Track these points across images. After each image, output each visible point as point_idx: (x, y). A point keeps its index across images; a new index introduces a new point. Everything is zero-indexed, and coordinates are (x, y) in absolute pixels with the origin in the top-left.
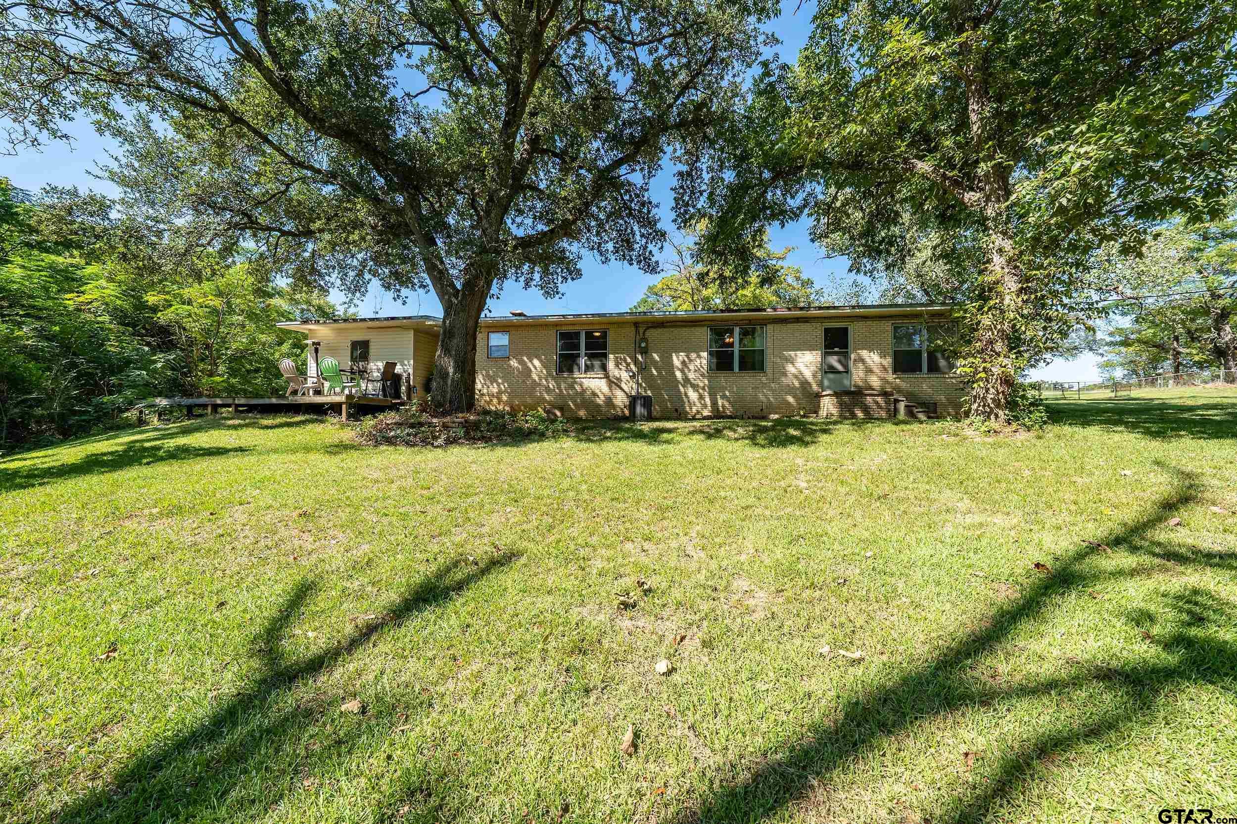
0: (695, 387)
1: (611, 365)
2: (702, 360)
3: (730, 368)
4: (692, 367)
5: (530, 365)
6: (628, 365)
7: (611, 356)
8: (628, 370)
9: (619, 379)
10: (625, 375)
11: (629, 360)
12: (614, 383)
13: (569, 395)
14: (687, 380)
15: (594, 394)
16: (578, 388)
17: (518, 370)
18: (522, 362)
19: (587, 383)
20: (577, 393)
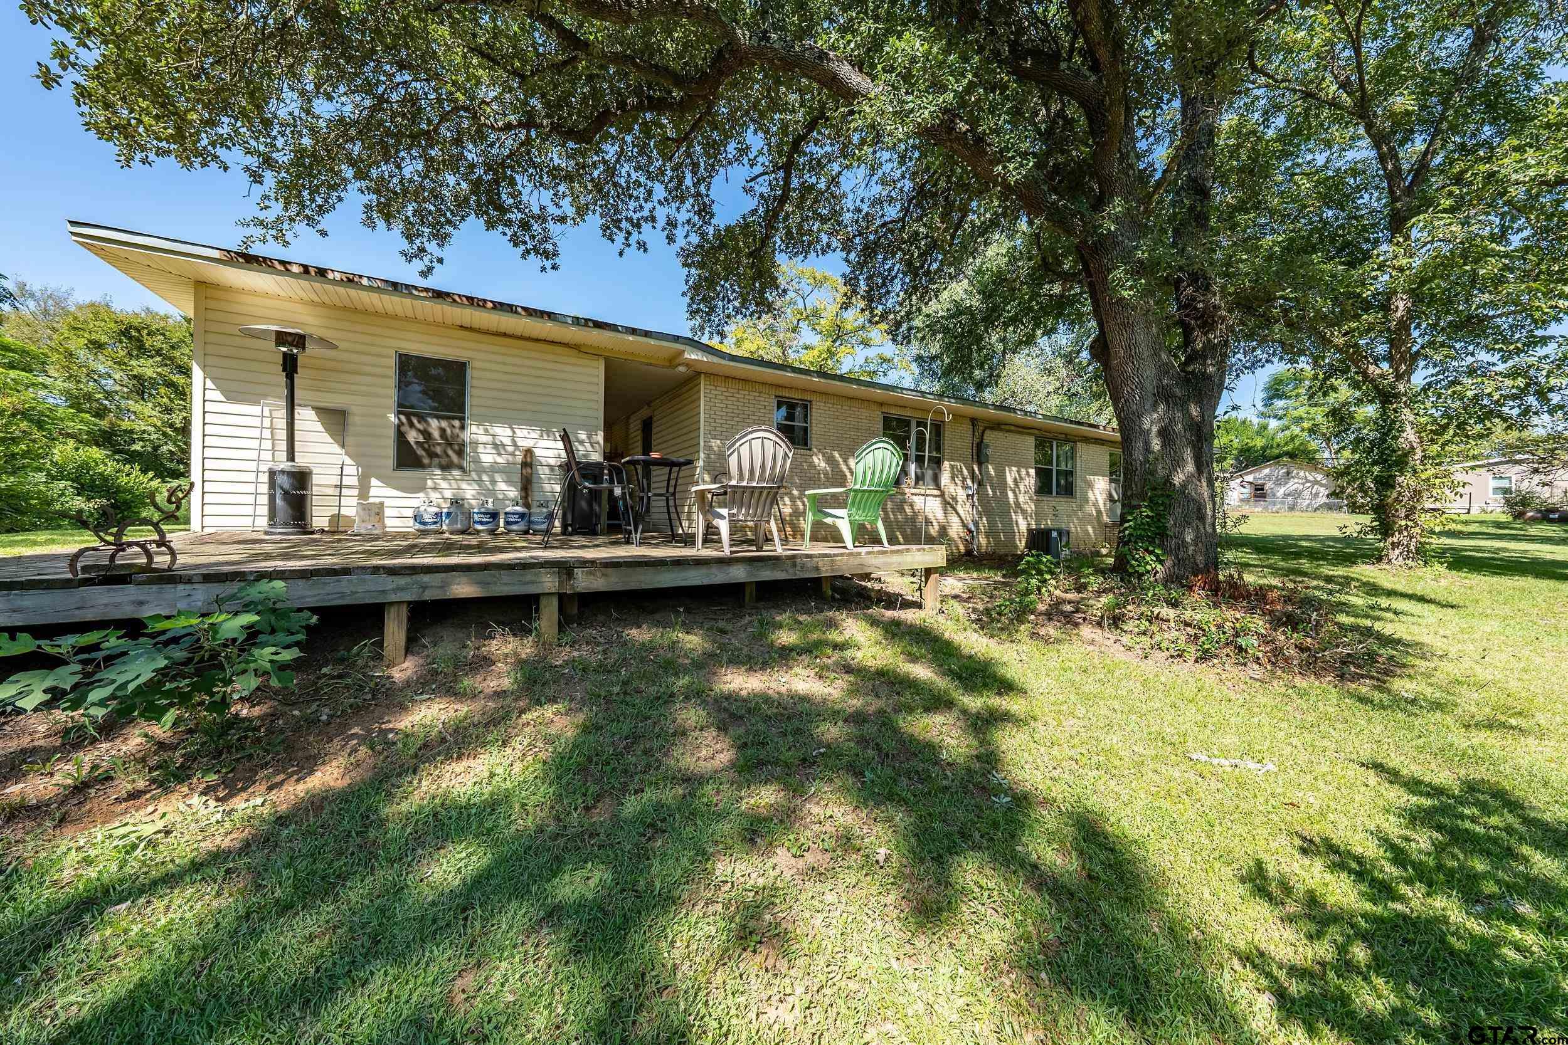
0: (1024, 512)
1: (945, 478)
2: (1030, 480)
3: (1050, 492)
4: (1022, 487)
5: (844, 468)
6: (964, 479)
7: (946, 464)
8: (965, 487)
9: (954, 499)
10: (961, 495)
11: (966, 472)
12: (949, 504)
13: (897, 522)
14: (1017, 504)
15: (928, 522)
16: (908, 510)
17: (826, 474)
18: (830, 460)
19: (918, 501)
20: (906, 518)
